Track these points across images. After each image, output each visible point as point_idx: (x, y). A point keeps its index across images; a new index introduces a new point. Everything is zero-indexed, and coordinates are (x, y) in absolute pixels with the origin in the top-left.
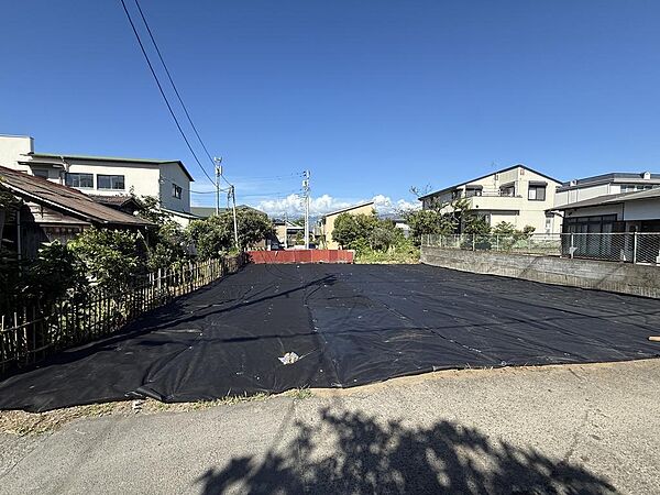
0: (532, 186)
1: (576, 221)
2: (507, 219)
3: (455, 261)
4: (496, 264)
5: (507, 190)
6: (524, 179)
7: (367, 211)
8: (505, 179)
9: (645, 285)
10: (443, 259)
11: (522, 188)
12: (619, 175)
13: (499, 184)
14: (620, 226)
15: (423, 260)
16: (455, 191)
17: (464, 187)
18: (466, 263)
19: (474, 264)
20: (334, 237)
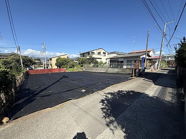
0: (104, 53)
1: (112, 61)
3: (92, 70)
4: (101, 70)
5: (99, 53)
6: (102, 51)
8: (99, 51)
10: (89, 69)
11: (102, 53)
12: (116, 52)
13: (97, 52)
14: (118, 62)
15: (84, 70)
16: (88, 53)
17: (91, 52)
18: (95, 70)
19: (96, 70)
20: (56, 65)
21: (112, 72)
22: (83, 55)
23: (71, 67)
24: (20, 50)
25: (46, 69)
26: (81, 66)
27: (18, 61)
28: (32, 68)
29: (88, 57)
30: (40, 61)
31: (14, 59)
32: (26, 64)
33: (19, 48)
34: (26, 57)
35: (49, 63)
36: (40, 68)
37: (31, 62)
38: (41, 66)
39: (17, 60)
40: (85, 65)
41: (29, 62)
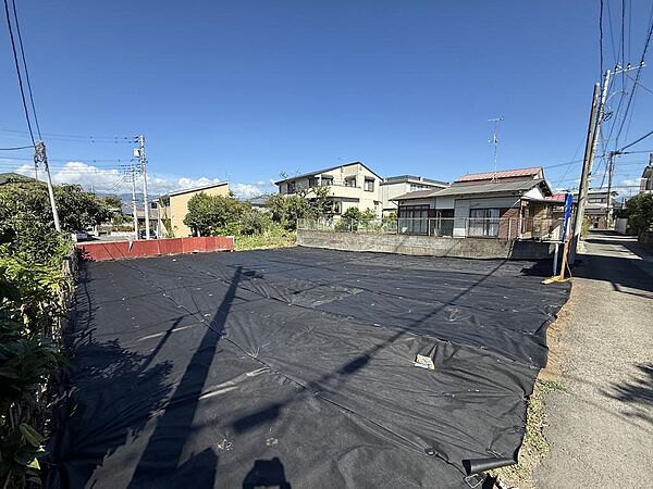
0: (367, 180)
1: (406, 208)
2: (353, 205)
3: (334, 242)
4: (373, 243)
5: (351, 181)
6: (362, 174)
7: (223, 192)
8: (348, 172)
9: (471, 251)
10: (322, 241)
11: (360, 181)
12: (411, 177)
13: (344, 176)
14: (432, 213)
15: (300, 242)
16: (312, 179)
17: (320, 176)
18: (345, 243)
19: (352, 243)
20: (190, 221)
21: (423, 253)
22: (290, 185)
23: (251, 232)
24: (45, 157)
25: (148, 237)
26: (286, 229)
27: (38, 206)
28: (89, 236)
29: (312, 195)
30: (119, 206)
31: (22, 198)
32: (71, 221)
33: (43, 152)
34: (70, 188)
35: (157, 214)
36: (121, 234)
37: (91, 212)
38: (126, 225)
39: (31, 203)
40: (304, 224)
41: (82, 211)
